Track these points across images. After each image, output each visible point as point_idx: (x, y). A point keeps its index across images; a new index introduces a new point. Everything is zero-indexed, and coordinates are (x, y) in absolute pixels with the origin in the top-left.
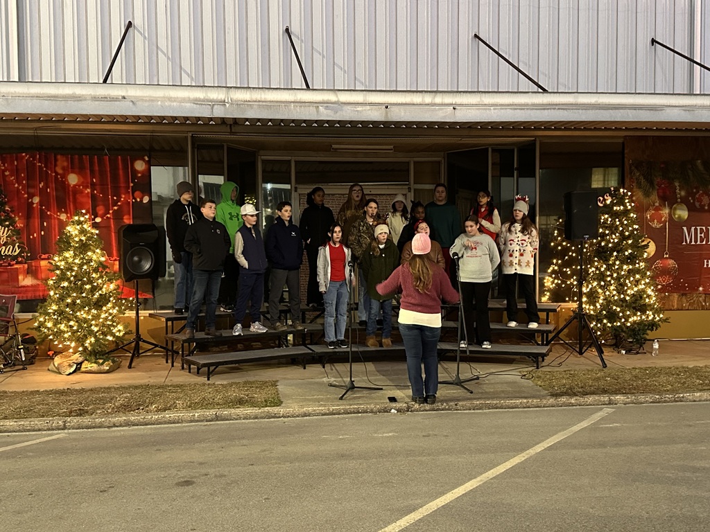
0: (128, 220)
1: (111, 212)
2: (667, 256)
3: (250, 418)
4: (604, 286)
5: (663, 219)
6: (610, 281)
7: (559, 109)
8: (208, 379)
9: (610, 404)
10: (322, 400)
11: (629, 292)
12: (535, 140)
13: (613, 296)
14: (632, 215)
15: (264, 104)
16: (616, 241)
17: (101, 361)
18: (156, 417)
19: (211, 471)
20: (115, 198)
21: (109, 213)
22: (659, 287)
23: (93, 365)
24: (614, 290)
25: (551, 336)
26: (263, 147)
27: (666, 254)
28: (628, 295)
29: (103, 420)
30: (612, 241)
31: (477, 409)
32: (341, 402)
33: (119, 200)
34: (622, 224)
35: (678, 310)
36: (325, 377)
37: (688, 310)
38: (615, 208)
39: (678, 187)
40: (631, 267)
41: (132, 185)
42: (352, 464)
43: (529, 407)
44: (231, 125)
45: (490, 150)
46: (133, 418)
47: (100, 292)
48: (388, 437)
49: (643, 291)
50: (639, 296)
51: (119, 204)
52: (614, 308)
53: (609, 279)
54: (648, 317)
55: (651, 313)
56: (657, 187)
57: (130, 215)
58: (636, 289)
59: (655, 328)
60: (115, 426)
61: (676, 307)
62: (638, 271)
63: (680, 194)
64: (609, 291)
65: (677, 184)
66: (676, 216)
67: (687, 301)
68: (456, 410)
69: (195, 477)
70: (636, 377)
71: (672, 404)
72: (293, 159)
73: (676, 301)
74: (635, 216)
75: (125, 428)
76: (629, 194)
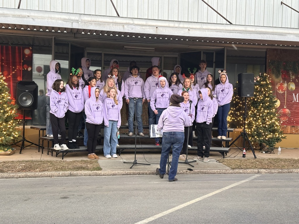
0: (19, 79)
1: (11, 74)
2: (286, 107)
3: (87, 176)
4: (256, 120)
5: (284, 89)
6: (259, 118)
7: (238, 33)
8: (63, 159)
9: (258, 173)
10: (122, 168)
11: (267, 123)
12: (224, 48)
13: (260, 125)
14: (270, 86)
15: (98, 23)
16: (262, 98)
17: (6, 149)
18: (41, 174)
19: (75, 194)
20: (14, 67)
21: (10, 75)
22: (282, 122)
23: (2, 151)
24: (260, 122)
25: (230, 143)
26: (89, 45)
27: (285, 106)
28: (267, 125)
29: (14, 174)
30: (260, 98)
31: (197, 174)
32: (131, 169)
33: (15, 69)
34: (265, 90)
35: (290, 134)
36: (121, 159)
37: (295, 134)
38: (262, 83)
39: (291, 74)
40: (268, 111)
41: (22, 61)
42: (142, 192)
43: (221, 174)
44: (75, 33)
45: (202, 52)
46: (29, 174)
47: (7, 114)
48: (156, 183)
49: (274, 123)
50: (272, 125)
51: (15, 70)
52: (260, 131)
53: (258, 117)
54: (276, 136)
55: (277, 134)
56: (281, 74)
57: (21, 76)
58: (270, 122)
59: (279, 141)
60: (20, 177)
61: (289, 132)
62: (272, 113)
63: (292, 77)
64: (258, 122)
65: (291, 73)
66: (290, 88)
67: (295, 130)
68: (187, 174)
69: (68, 196)
70: (270, 162)
71: (287, 174)
72: (103, 53)
73: (289, 130)
74: (271, 87)
75: (25, 179)
76: (269, 76)
